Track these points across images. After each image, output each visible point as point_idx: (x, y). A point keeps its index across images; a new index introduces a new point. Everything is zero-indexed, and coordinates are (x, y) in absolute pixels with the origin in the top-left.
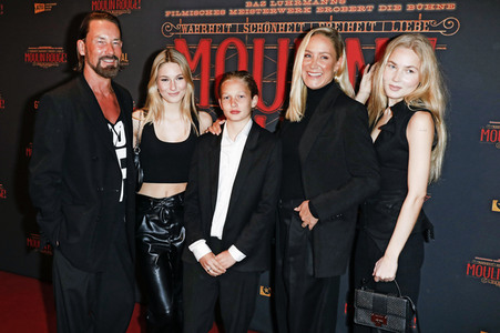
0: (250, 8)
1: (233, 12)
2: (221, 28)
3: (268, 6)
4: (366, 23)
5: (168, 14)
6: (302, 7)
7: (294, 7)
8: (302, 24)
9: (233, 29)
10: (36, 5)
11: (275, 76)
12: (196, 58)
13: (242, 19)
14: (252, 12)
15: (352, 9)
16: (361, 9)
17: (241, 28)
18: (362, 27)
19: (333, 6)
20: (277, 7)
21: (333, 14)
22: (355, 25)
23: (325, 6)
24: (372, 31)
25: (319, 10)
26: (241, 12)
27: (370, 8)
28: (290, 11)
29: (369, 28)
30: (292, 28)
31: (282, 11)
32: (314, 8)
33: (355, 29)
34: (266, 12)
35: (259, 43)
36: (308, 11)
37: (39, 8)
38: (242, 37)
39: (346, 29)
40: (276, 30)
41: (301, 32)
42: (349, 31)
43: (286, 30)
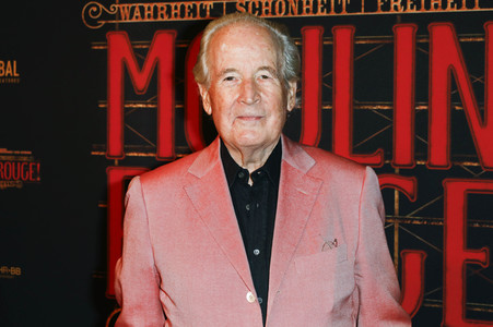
2: (193, 10)
9: (216, 11)
12: (148, 66)
29: (469, 2)
30: (327, 6)
40: (296, 11)
41: (344, 13)
42: (433, 11)
43: (315, 11)
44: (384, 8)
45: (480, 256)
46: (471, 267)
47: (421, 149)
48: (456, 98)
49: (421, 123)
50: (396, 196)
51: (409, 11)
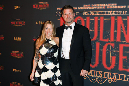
0: (85, 7)
1: (79, 8)
3: (91, 6)
4: (123, 11)
5: (58, 9)
6: (102, 6)
7: (99, 6)
8: (102, 12)
9: (79, 14)
10: (15, 6)
11: (94, 29)
13: (82, 10)
14: (86, 8)
15: (119, 7)
16: (122, 7)
17: (82, 13)
18: (122, 13)
19: (112, 6)
20: (94, 6)
21: (113, 9)
22: (120, 12)
23: (109, 6)
24: (126, 14)
25: (108, 8)
26: (82, 8)
27: (125, 7)
28: (98, 8)
29: (125, 13)
30: (99, 13)
31: (95, 8)
32: (106, 7)
33: (120, 13)
34: (90, 8)
35: (88, 18)
36: (104, 8)
37: (16, 7)
38: (82, 16)
39: (117, 14)
40: (94, 14)
41: (102, 14)
42: (118, 14)
43: (97, 14)
44: (109, 14)
45: (126, 58)
46: (124, 59)
47: (115, 39)
48: (122, 30)
49: (115, 34)
50: (111, 47)
51: (114, 14)
